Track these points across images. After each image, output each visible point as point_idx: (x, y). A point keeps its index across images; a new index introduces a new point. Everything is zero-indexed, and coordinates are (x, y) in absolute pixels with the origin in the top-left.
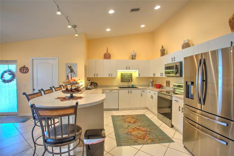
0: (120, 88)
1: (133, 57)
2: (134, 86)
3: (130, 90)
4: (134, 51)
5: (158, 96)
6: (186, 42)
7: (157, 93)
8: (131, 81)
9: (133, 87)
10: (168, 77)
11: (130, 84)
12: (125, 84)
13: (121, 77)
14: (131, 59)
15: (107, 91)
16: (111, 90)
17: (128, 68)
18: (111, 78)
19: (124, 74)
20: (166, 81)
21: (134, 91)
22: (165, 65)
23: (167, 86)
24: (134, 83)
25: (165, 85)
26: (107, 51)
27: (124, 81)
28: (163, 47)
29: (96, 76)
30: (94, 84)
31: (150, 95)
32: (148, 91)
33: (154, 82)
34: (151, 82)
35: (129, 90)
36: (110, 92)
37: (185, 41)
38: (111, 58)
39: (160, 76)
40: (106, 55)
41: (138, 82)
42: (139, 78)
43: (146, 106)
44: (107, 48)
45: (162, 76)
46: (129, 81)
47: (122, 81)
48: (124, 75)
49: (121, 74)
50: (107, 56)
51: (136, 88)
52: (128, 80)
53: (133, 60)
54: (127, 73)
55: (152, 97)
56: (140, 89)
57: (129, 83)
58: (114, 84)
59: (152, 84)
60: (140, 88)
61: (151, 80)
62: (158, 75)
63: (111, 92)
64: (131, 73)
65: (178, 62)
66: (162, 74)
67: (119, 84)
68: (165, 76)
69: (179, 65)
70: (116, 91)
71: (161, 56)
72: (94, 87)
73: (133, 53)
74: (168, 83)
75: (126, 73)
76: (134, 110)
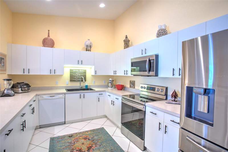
0: (69, 90)
1: (88, 48)
2: (88, 87)
3: (83, 94)
4: (89, 40)
5: (122, 102)
6: (163, 28)
7: (120, 98)
8: (84, 81)
9: (87, 89)
10: (134, 75)
11: (83, 85)
12: (77, 85)
13: (70, 75)
14: (84, 50)
15: (45, 97)
16: (52, 95)
17: (80, 62)
18: (54, 76)
19: (74, 71)
20: (130, 81)
21: (88, 94)
22: (131, 59)
23: (130, 87)
24: (89, 82)
25: (128, 85)
26: (49, 36)
27: (74, 81)
28: (126, 37)
29: (26, 73)
30: (22, 87)
31: (110, 99)
32: (108, 94)
33: (114, 82)
34: (110, 82)
35: (81, 94)
36: (51, 98)
37: (161, 26)
38: (55, 46)
39: (123, 75)
40: (47, 41)
41: (94, 82)
42: (96, 76)
43: (105, 114)
44: (49, 31)
45: (126, 75)
46: (82, 81)
47: (71, 81)
48: (75, 73)
49: (71, 70)
50: (48, 43)
51: (91, 89)
52: (80, 80)
53: (88, 51)
54: (79, 70)
55: (113, 103)
56: (97, 92)
57: (82, 83)
58: (60, 85)
59: (112, 84)
60: (96, 89)
61: (110, 79)
62: (120, 73)
63: (54, 98)
64: (84, 70)
65: (152, 56)
66: (126, 72)
67: (67, 84)
68: (131, 75)
69: (154, 60)
70: (61, 96)
71: (124, 48)
72: (22, 90)
73: (88, 43)
74: (133, 84)
75: (77, 70)
76: (89, 121)
